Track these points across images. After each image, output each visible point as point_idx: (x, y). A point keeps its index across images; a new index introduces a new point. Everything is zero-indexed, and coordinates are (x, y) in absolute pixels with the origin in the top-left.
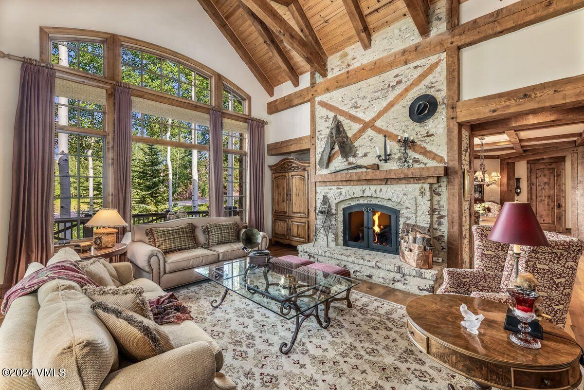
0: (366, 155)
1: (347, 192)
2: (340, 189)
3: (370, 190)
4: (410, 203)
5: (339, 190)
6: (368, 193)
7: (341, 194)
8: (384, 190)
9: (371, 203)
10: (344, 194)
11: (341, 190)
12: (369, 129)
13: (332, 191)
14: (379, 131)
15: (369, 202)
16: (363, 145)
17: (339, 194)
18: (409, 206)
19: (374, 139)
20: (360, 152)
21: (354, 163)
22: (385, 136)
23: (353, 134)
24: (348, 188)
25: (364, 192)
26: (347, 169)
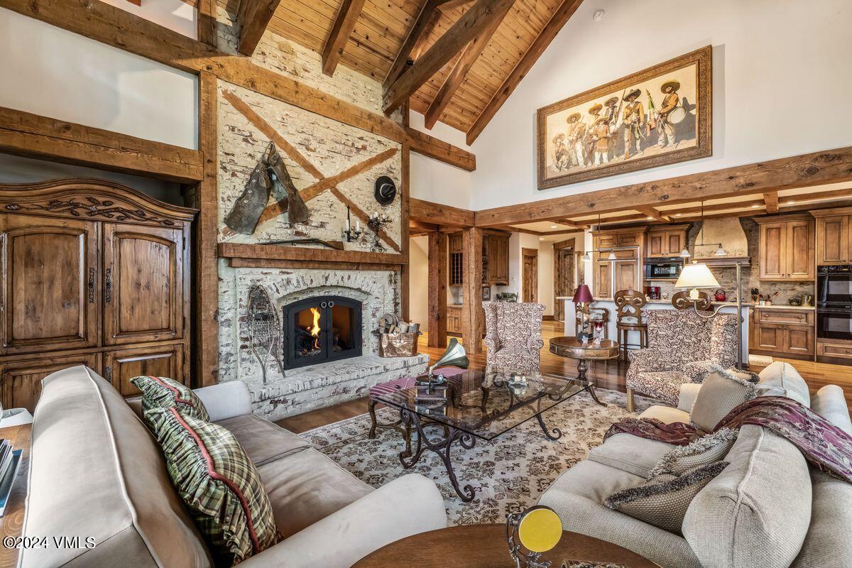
0: (322, 225)
1: (300, 280)
2: (288, 273)
3: (335, 277)
4: (379, 292)
5: (285, 276)
6: (332, 281)
7: (289, 282)
8: (353, 277)
9: (330, 294)
10: (294, 282)
11: (288, 276)
12: (329, 190)
13: (269, 277)
14: (341, 197)
15: (327, 294)
16: (319, 210)
17: (285, 282)
18: (378, 295)
19: (335, 205)
20: (315, 219)
21: (306, 235)
22: (348, 207)
23: (305, 187)
24: (302, 272)
25: (327, 279)
26: (293, 242)
